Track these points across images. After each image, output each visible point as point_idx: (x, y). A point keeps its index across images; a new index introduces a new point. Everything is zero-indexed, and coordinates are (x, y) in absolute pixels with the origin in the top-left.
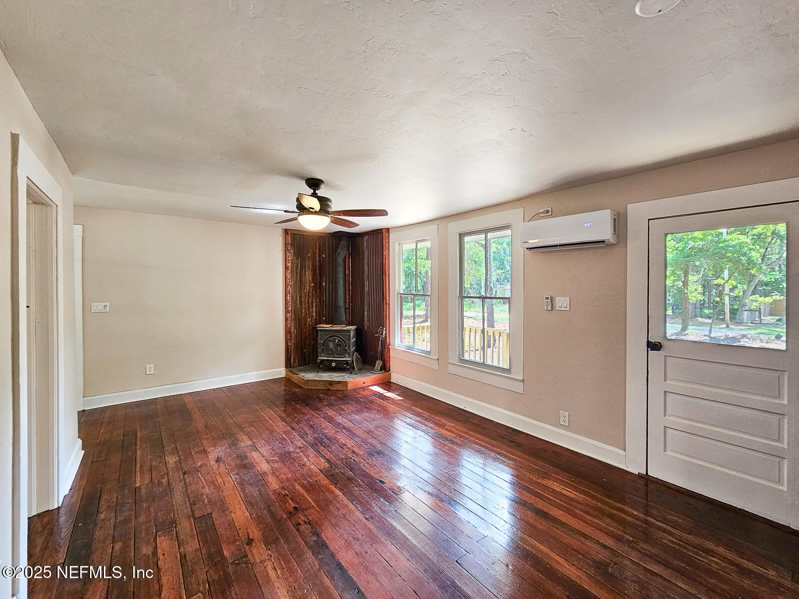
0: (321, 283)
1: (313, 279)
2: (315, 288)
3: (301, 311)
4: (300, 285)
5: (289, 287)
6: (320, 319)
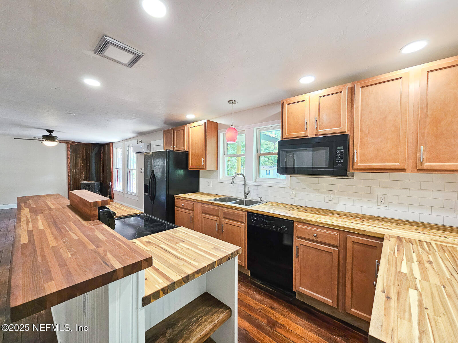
0: (87, 164)
1: (82, 162)
2: (83, 166)
3: (76, 176)
4: (76, 165)
5: (69, 166)
6: (86, 179)
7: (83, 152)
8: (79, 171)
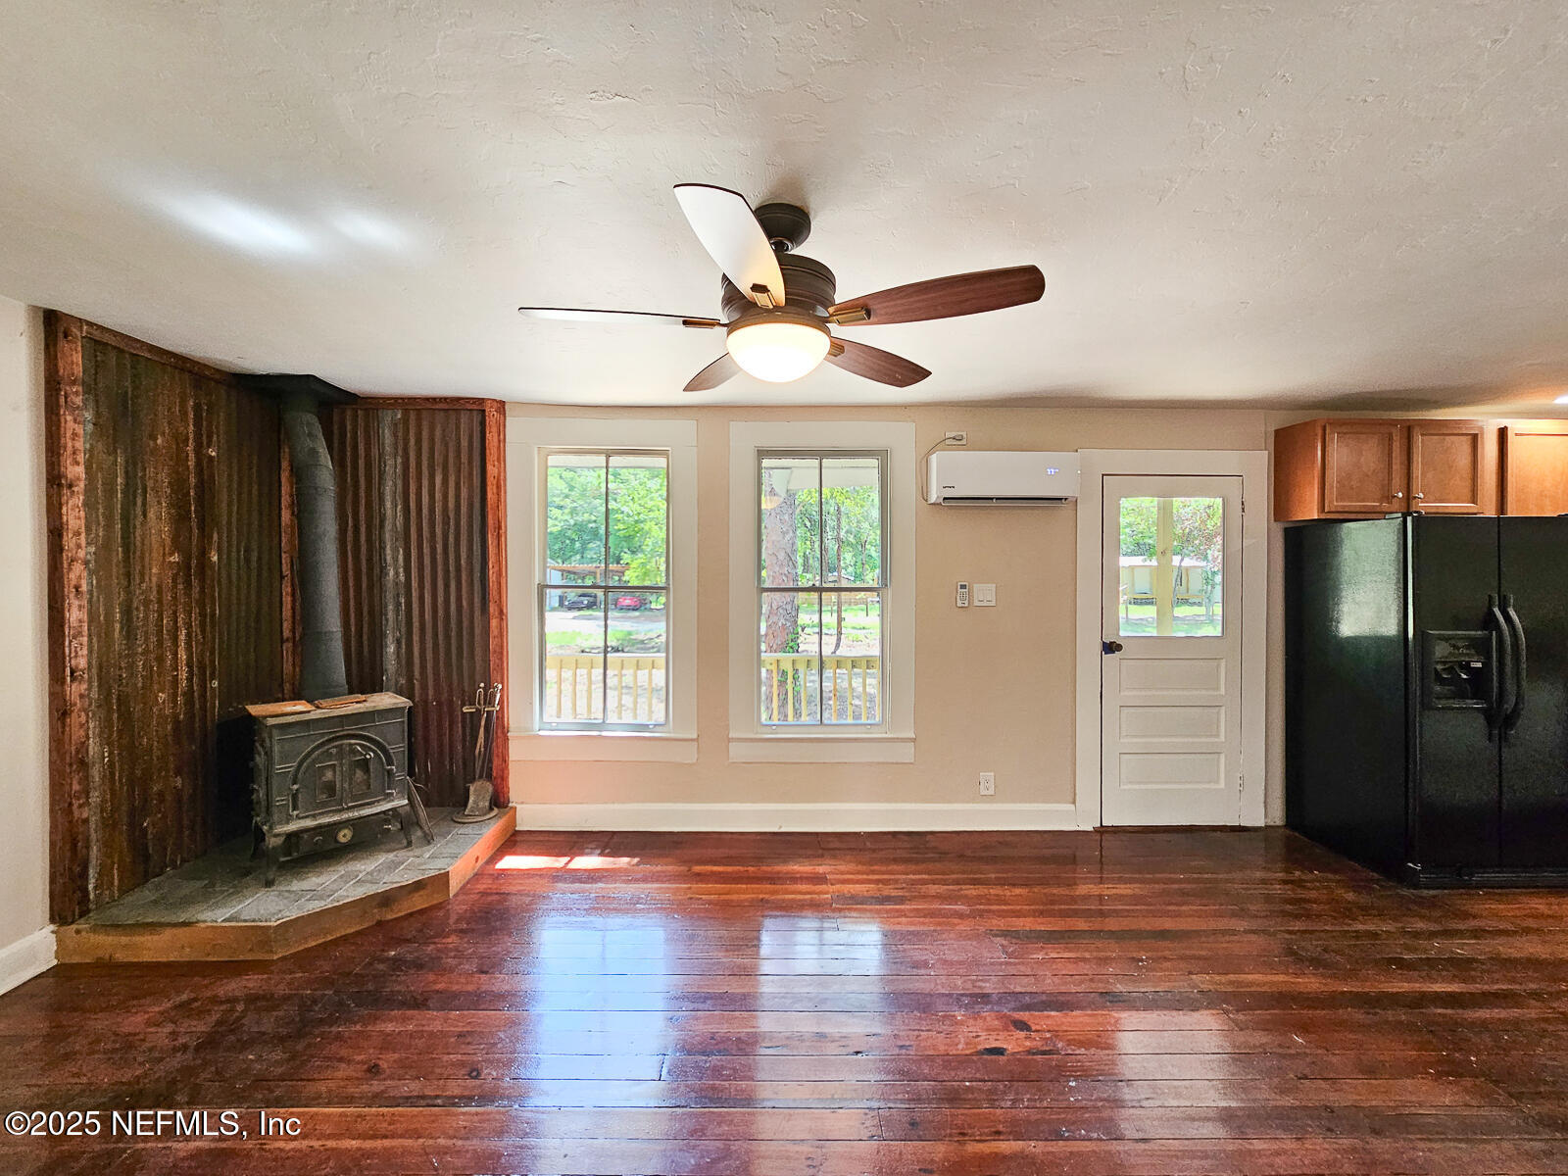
0: (203, 554)
1: (175, 540)
2: (185, 566)
3: (131, 666)
4: (127, 558)
7: (180, 440)
8: (153, 616)
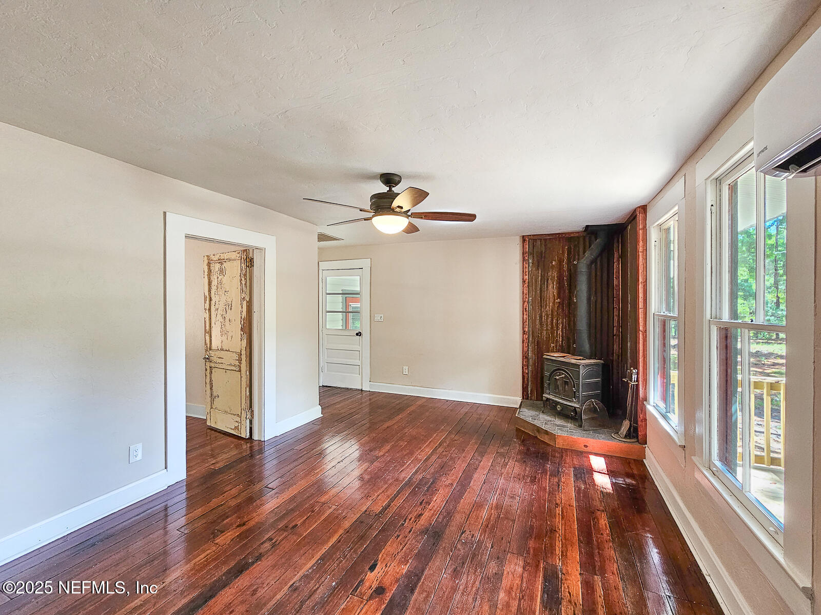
0: (570, 299)
1: (559, 293)
2: (561, 304)
3: (542, 333)
4: (541, 301)
5: (526, 303)
6: (569, 346)
7: (560, 262)
8: (549, 320)
